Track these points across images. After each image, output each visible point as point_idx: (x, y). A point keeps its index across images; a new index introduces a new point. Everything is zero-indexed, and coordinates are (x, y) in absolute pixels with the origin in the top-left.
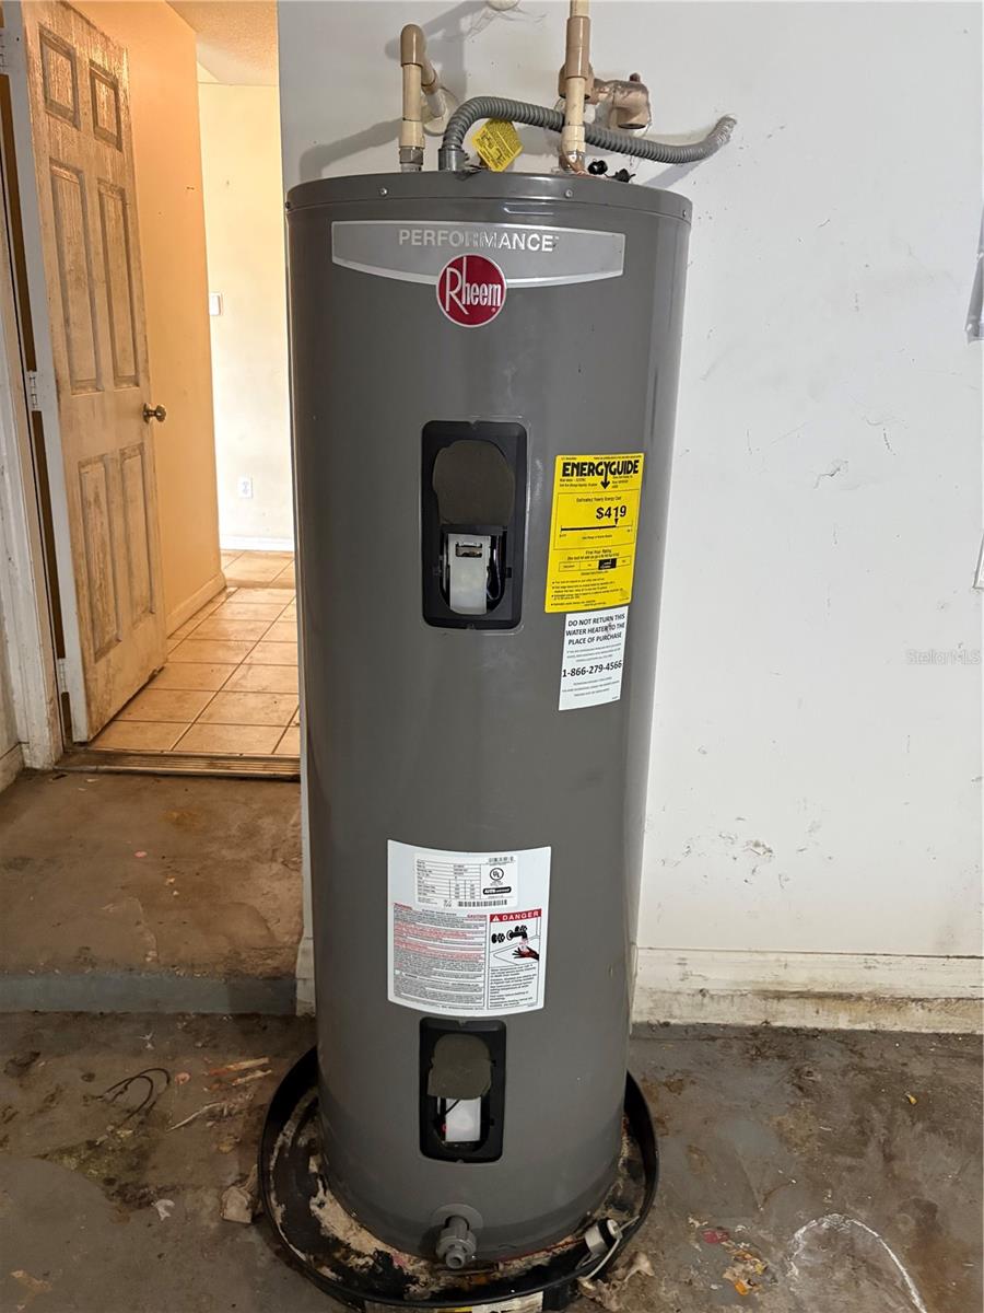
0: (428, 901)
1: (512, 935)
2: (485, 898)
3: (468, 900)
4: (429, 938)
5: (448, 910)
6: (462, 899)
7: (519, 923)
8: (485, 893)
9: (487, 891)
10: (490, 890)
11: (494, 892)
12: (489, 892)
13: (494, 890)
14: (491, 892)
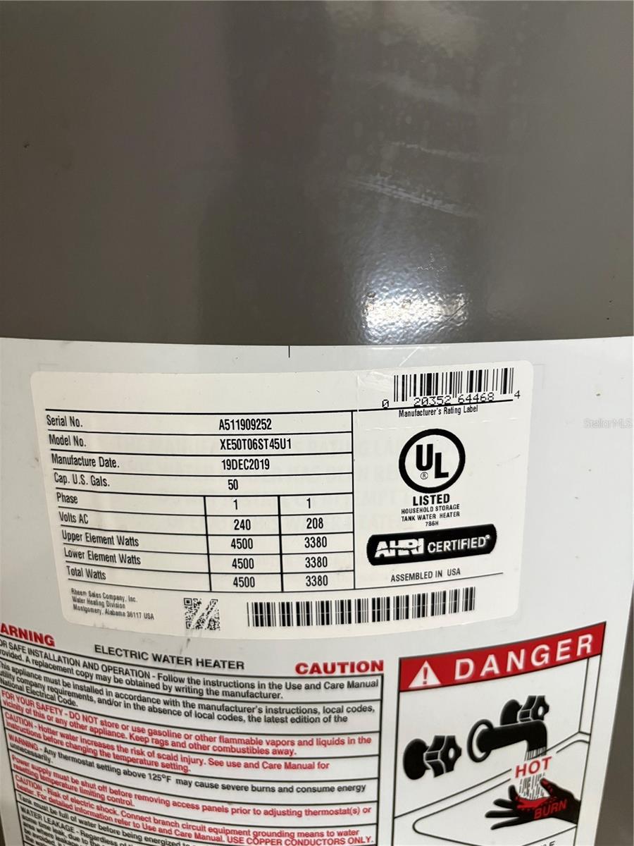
0: (114, 606)
1: (490, 740)
2: (378, 580)
3: (298, 590)
4: (131, 765)
5: (204, 645)
6: (267, 589)
7: (520, 689)
8: (377, 555)
9: (389, 549)
10: (403, 543)
11: (421, 551)
12: (397, 550)
13: (421, 541)
14: (407, 553)
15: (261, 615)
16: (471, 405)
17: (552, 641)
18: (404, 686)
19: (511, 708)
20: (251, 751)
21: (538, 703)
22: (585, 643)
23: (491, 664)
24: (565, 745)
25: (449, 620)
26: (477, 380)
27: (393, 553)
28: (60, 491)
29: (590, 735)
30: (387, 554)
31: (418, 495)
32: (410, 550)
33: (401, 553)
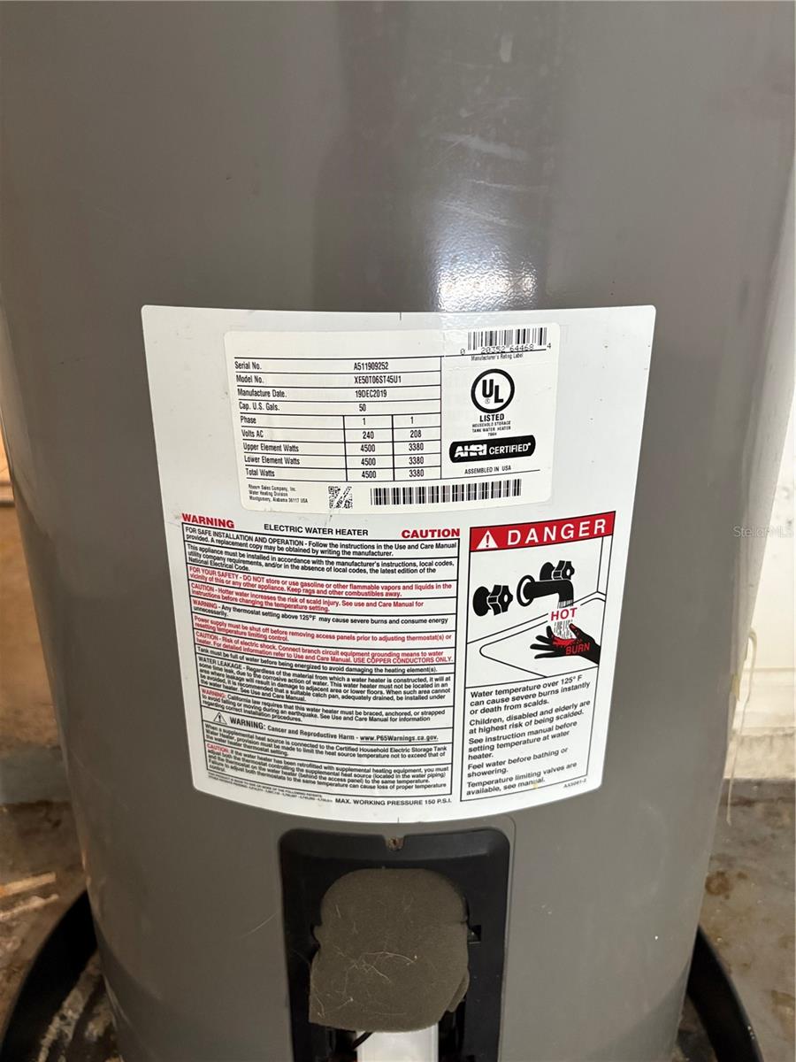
0: (280, 495)
1: (533, 590)
2: (457, 473)
3: (404, 480)
4: (288, 610)
5: (341, 519)
6: (384, 479)
7: (554, 554)
8: (456, 455)
9: (464, 451)
10: (473, 448)
11: (485, 453)
12: (469, 452)
13: (485, 446)
14: (475, 454)
15: (380, 497)
16: (518, 353)
17: (576, 521)
18: (473, 548)
19: (547, 568)
20: (371, 594)
21: (566, 566)
22: (600, 525)
23: (533, 535)
24: (587, 600)
25: (503, 501)
26: (522, 335)
27: (466, 454)
28: (244, 415)
29: (606, 595)
30: (462, 455)
31: (483, 414)
32: (477, 452)
33: (472, 454)
